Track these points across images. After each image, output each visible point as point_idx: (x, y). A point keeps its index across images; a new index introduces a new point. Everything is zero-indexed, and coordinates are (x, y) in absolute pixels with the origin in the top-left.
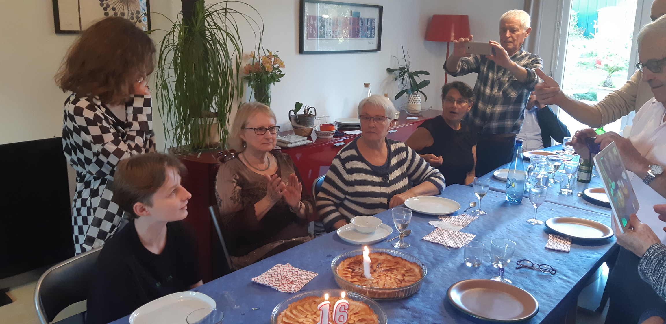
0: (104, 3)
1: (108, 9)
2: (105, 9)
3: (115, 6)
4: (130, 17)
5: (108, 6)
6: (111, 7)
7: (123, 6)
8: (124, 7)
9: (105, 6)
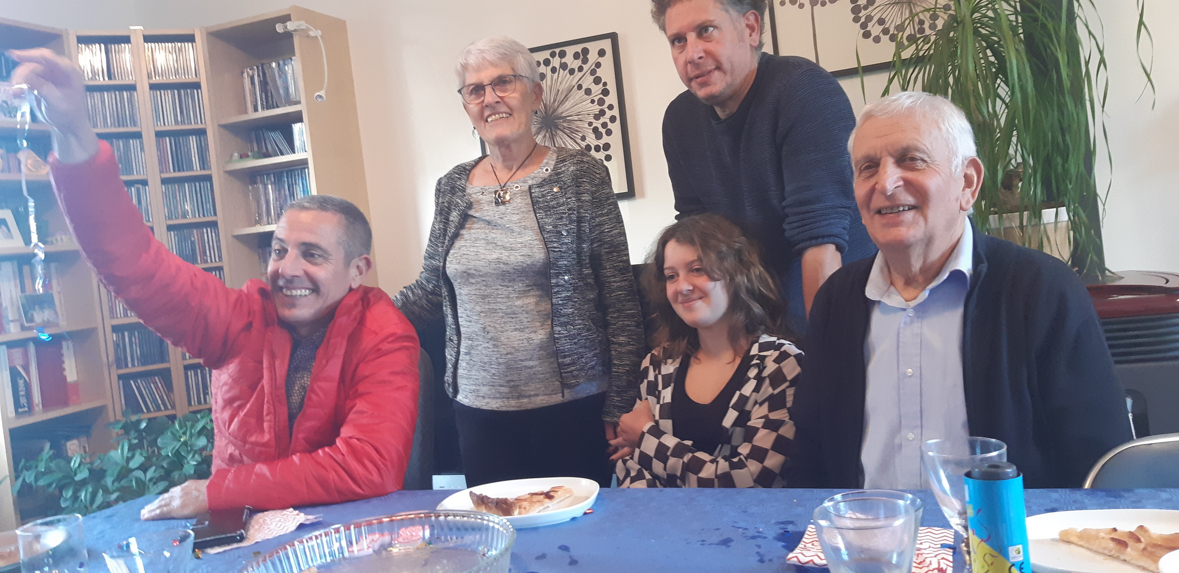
0: (860, 15)
1: (870, 25)
2: (864, 26)
3: (883, 17)
4: (917, 29)
5: (869, 18)
6: (875, 19)
7: (900, 12)
8: (902, 13)
9: (863, 20)
